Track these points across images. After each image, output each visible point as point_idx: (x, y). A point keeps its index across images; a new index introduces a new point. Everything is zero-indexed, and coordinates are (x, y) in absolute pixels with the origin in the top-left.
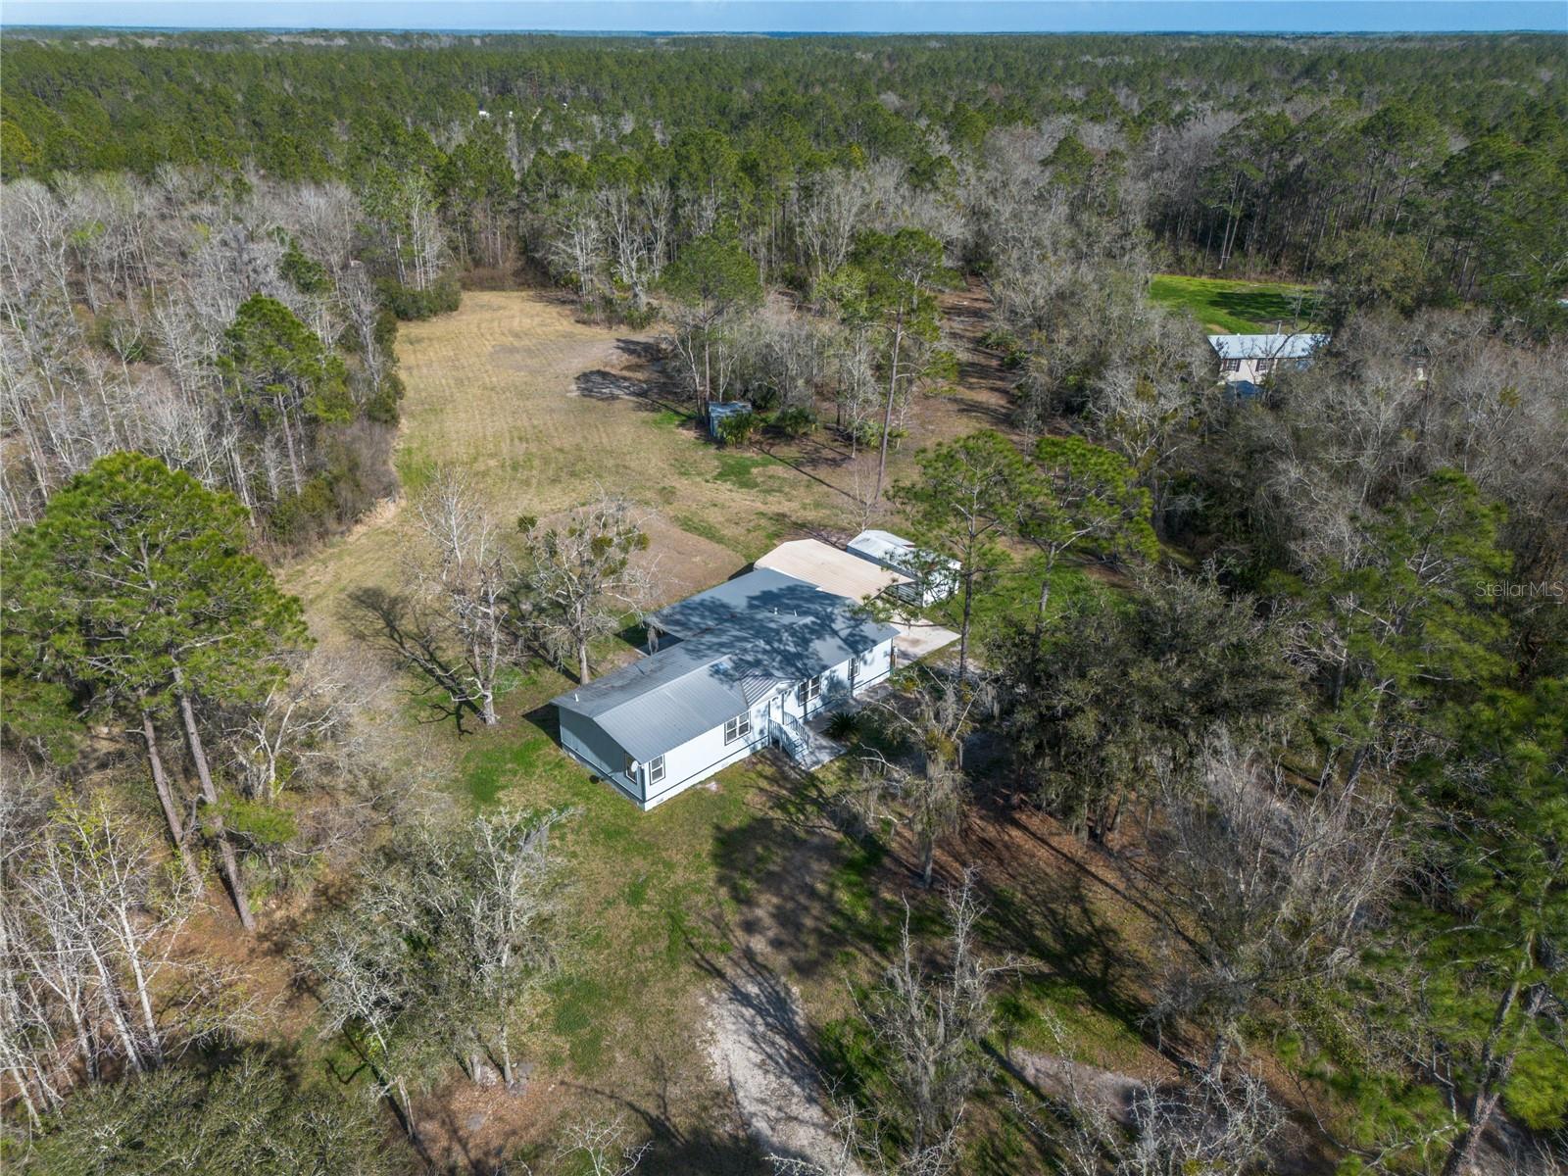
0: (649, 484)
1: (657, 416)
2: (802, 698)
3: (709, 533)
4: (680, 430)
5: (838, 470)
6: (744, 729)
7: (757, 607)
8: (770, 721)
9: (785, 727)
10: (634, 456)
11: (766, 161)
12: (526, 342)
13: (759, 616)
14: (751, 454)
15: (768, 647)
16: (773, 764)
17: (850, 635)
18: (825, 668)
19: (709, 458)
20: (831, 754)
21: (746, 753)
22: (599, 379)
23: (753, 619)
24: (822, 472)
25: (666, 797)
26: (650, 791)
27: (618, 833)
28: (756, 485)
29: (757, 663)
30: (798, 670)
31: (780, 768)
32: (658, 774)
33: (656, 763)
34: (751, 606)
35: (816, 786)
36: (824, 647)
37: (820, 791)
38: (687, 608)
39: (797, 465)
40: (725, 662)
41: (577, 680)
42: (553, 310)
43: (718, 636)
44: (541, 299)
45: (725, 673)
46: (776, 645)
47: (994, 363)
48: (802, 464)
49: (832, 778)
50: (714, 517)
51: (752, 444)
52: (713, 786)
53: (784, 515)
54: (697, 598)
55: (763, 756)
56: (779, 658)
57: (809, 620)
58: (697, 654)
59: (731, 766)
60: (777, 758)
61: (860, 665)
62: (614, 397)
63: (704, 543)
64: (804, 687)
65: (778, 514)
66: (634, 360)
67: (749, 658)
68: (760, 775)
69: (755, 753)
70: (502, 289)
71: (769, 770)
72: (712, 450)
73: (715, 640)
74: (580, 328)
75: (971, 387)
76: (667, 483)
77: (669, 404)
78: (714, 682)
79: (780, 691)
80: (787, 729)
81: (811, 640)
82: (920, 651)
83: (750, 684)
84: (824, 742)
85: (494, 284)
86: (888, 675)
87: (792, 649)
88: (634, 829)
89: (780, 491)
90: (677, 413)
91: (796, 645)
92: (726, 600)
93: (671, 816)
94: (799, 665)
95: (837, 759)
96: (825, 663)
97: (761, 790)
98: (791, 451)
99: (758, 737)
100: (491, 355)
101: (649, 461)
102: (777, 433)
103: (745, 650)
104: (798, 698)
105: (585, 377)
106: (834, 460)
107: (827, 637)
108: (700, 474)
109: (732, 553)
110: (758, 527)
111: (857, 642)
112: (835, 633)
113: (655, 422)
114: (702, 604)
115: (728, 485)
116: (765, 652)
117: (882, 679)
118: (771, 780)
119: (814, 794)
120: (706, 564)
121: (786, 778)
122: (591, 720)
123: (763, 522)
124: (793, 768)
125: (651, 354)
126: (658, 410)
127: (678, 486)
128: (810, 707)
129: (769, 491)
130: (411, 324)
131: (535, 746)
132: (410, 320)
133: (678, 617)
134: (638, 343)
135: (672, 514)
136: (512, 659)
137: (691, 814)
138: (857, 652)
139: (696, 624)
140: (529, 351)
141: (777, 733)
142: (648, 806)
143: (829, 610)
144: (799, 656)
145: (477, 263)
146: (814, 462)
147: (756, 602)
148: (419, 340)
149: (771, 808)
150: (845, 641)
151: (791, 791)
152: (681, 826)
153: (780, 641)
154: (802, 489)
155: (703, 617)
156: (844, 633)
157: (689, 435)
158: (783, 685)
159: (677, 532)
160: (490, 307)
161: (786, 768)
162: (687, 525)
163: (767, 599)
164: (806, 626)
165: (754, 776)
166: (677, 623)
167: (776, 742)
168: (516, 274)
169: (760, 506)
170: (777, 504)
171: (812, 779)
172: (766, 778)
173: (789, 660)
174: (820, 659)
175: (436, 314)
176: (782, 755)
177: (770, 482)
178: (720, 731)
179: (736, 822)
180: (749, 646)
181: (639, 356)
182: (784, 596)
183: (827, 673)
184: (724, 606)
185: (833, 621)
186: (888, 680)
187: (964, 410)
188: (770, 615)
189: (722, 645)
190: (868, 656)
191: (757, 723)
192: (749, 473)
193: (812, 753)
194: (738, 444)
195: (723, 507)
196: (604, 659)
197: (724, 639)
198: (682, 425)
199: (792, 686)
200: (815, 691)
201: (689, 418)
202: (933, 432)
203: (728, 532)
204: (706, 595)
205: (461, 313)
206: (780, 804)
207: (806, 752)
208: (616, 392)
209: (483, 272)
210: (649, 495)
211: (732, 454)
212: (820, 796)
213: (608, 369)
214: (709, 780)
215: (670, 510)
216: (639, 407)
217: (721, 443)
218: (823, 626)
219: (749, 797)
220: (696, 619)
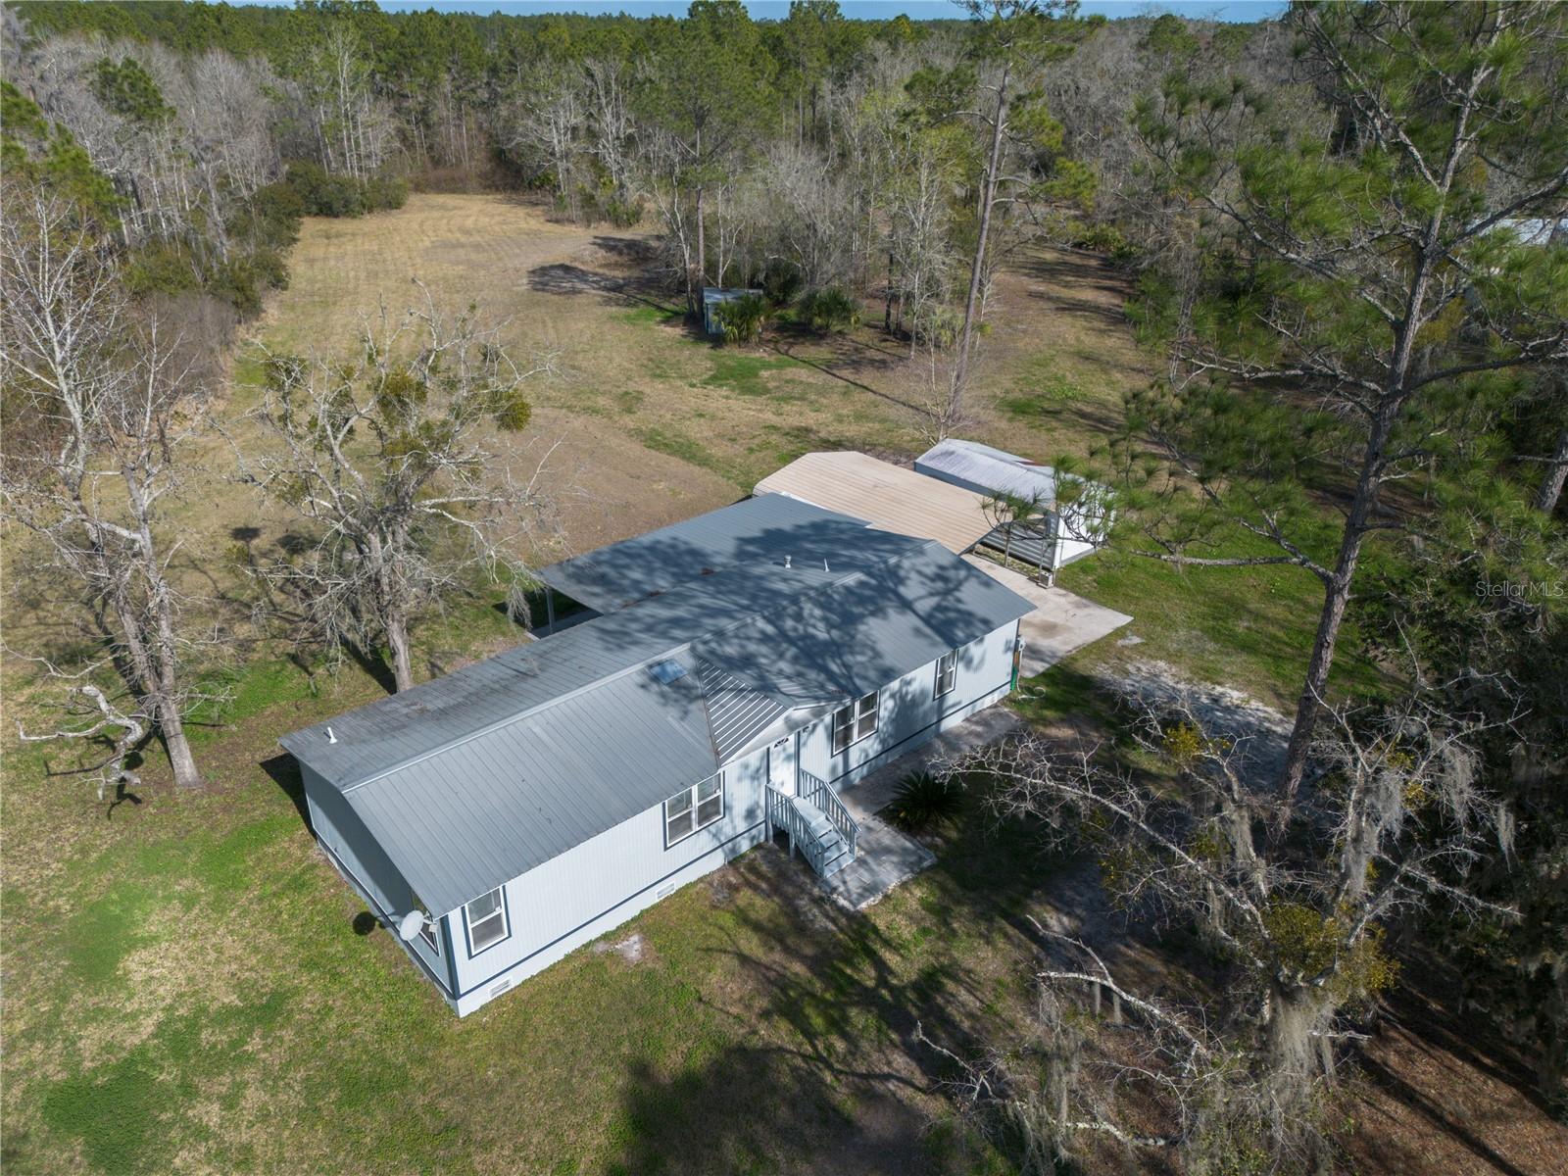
0: (602, 388)
1: (632, 311)
2: (841, 738)
3: (688, 452)
4: (662, 326)
5: (889, 373)
6: (711, 810)
7: (753, 556)
8: (769, 791)
9: (798, 803)
10: (591, 354)
11: (793, 34)
12: (477, 238)
13: (758, 570)
14: (760, 354)
15: (770, 629)
16: (775, 890)
17: (938, 608)
18: (888, 674)
19: (702, 358)
20: (903, 865)
21: (718, 861)
22: (560, 273)
23: (745, 576)
24: (867, 377)
25: (515, 979)
26: (468, 972)
27: (376, 1086)
28: (767, 391)
29: (746, 662)
30: (831, 676)
31: (788, 901)
32: (491, 930)
33: (482, 907)
34: (741, 555)
35: (871, 954)
36: (888, 632)
37: (881, 966)
38: (626, 554)
39: (829, 368)
40: (679, 656)
41: (389, 683)
42: (521, 211)
43: (672, 606)
44: (509, 201)
45: (677, 684)
46: (789, 623)
47: (1093, 263)
48: (836, 366)
49: (906, 931)
50: (697, 431)
51: (762, 342)
52: (633, 947)
53: (808, 430)
54: (646, 539)
55: (752, 868)
56: (792, 651)
57: (852, 579)
58: (619, 640)
59: (681, 892)
60: (782, 875)
61: (959, 670)
62: (574, 292)
63: (675, 464)
64: (845, 716)
65: (799, 429)
66: (613, 257)
67: (730, 650)
68: (744, 919)
69: (734, 861)
70: (464, 191)
71: (763, 907)
72: (705, 349)
73: (665, 613)
74: (550, 226)
75: (1067, 285)
76: (632, 387)
77: (651, 299)
78: (649, 700)
79: (792, 726)
80: (806, 807)
81: (860, 618)
82: (1060, 645)
83: (728, 708)
84: (886, 835)
85: (454, 185)
86: (1007, 690)
87: (821, 633)
88: (420, 1074)
89: (802, 399)
90: (660, 308)
91: (830, 626)
92: (697, 543)
93: (521, 1034)
94: (834, 668)
95: (915, 881)
96: (888, 661)
97: (744, 960)
98: (821, 352)
99: (742, 826)
100: (426, 250)
101: (611, 360)
102: (801, 331)
103: (720, 634)
104: (831, 736)
105: (543, 271)
106: (883, 362)
107: (891, 612)
108: (683, 377)
109: (722, 481)
110: (765, 446)
111: (950, 623)
112: (906, 605)
113: (628, 317)
114: (653, 548)
115: (725, 391)
116: (765, 639)
117: (996, 697)
118: (769, 933)
119: (868, 976)
120: (675, 493)
121: (802, 929)
122: (339, 792)
123: (774, 438)
124: (819, 901)
125: (638, 253)
126: (635, 305)
127: (647, 390)
128: (855, 757)
129: (788, 399)
130: (336, 221)
131: (264, 833)
132: (336, 216)
133: (605, 569)
134: (621, 240)
135: (632, 425)
136: (292, 648)
137: (570, 1027)
138: (953, 643)
139: (636, 583)
140: (477, 247)
141: (784, 818)
142: (466, 1006)
143: (893, 560)
144: (835, 649)
145: (437, 162)
146: (856, 365)
147: (751, 548)
148: (338, 235)
149: (765, 1015)
150: (927, 620)
151: (813, 964)
152: (540, 1065)
153: (798, 617)
154: (835, 397)
155: (650, 571)
156: (924, 606)
157: (676, 332)
158: (800, 712)
159: (635, 449)
160: (443, 207)
161: (803, 903)
162: (653, 440)
163: (774, 543)
164: (848, 589)
165: (728, 920)
166: (602, 580)
167: (781, 835)
168: (483, 176)
169: (769, 417)
170: (795, 416)
171: (860, 926)
172: (757, 927)
173: (811, 654)
174: (877, 655)
175: (370, 211)
176: (794, 867)
177: (788, 388)
178: (651, 820)
179: (675, 1058)
180: (730, 626)
181: (620, 253)
182: (806, 538)
183: (895, 685)
184: (695, 553)
185: (901, 581)
186: (1009, 700)
187: (1064, 309)
188: (777, 569)
189: (676, 622)
190: (974, 650)
191: (740, 795)
192: (756, 376)
193: (861, 862)
194: (743, 340)
195: (713, 418)
196: (464, 648)
197: (680, 612)
198: (666, 321)
199: (818, 714)
200: (867, 724)
201: (676, 314)
202: (1024, 332)
203: (718, 451)
204: (663, 535)
205: (405, 212)
206: (787, 1006)
207: (847, 861)
208: (579, 285)
209: (441, 172)
210: (602, 401)
211: (733, 354)
212: (882, 981)
213: (574, 264)
214: (624, 930)
215: (629, 421)
216: (608, 302)
217: (718, 341)
218: (882, 591)
219: (714, 978)
220: (636, 575)
